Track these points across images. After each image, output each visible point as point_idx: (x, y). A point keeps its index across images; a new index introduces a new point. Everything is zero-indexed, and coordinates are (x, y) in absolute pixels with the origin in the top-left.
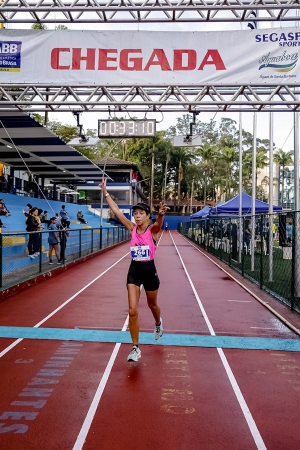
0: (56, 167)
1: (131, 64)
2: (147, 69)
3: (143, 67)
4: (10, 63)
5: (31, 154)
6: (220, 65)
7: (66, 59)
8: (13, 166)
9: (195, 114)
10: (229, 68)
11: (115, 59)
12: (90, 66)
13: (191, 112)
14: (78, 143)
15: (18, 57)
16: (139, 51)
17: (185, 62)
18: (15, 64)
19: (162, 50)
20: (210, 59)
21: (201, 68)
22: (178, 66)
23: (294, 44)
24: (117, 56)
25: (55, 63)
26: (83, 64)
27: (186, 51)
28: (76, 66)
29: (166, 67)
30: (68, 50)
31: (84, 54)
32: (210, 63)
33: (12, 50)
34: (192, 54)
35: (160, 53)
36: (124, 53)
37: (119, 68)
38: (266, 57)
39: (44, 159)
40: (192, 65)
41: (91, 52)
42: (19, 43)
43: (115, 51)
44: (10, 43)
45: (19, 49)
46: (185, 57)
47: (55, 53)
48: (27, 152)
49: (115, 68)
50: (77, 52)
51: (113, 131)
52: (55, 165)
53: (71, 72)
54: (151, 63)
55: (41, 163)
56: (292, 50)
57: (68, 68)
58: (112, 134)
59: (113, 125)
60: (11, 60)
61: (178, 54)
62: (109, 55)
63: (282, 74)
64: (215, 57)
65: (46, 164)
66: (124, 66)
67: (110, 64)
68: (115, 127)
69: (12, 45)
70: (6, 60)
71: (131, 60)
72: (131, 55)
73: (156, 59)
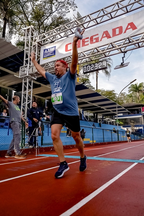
0: (100, 108)
1: (94, 41)
2: (101, 40)
4: (52, 54)
5: (88, 102)
6: (134, 29)
8: (83, 109)
9: (124, 53)
10: (139, 27)
11: (88, 41)
12: (79, 46)
13: (123, 52)
15: (54, 52)
16: (98, 35)
17: (117, 32)
18: (54, 54)
19: (107, 31)
20: (129, 27)
21: (125, 32)
22: (114, 34)
24: (89, 40)
27: (118, 28)
29: (109, 37)
30: (71, 43)
32: (129, 29)
33: (53, 50)
34: (121, 28)
36: (92, 37)
37: (90, 44)
39: (94, 104)
40: (121, 32)
41: (79, 41)
42: (55, 47)
44: (52, 48)
45: (55, 49)
48: (86, 102)
49: (88, 44)
51: (89, 70)
52: (100, 107)
54: (103, 37)
55: (94, 106)
57: (71, 50)
58: (88, 71)
59: (89, 67)
60: (52, 53)
61: (114, 30)
62: (86, 40)
64: (132, 26)
65: (96, 106)
66: (92, 42)
67: (86, 43)
68: (89, 68)
69: (53, 48)
70: (51, 54)
71: (95, 39)
72: (94, 37)
73: (105, 35)
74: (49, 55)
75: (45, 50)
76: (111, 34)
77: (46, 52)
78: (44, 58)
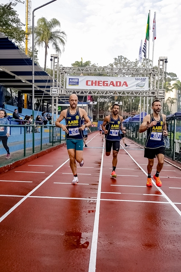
1: (105, 85)
2: (109, 86)
3: (108, 85)
6: (127, 86)
7: (90, 83)
10: (129, 86)
11: (101, 83)
12: (96, 85)
14: (92, 104)
15: (78, 83)
16: (107, 81)
17: (118, 85)
20: (124, 84)
21: (122, 86)
22: (117, 85)
23: (144, 81)
24: (102, 82)
25: (87, 84)
26: (94, 84)
27: (118, 82)
28: (92, 85)
29: (114, 86)
30: (90, 81)
31: (94, 82)
32: (124, 85)
33: (76, 81)
34: (120, 83)
35: (112, 82)
36: (104, 82)
38: (137, 84)
40: (120, 86)
41: (96, 81)
42: (78, 79)
43: (102, 81)
44: (76, 79)
45: (78, 80)
46: (118, 83)
47: (87, 82)
49: (102, 86)
50: (92, 81)
53: (91, 86)
56: (144, 82)
57: (90, 85)
60: (76, 83)
61: (117, 82)
62: (100, 82)
63: (141, 88)
64: (126, 84)
66: (104, 85)
67: (100, 84)
71: (105, 84)
72: (105, 82)
73: (111, 84)
74: (73, 84)
75: (70, 79)
76: (115, 84)
77: (71, 80)
78: (69, 84)
